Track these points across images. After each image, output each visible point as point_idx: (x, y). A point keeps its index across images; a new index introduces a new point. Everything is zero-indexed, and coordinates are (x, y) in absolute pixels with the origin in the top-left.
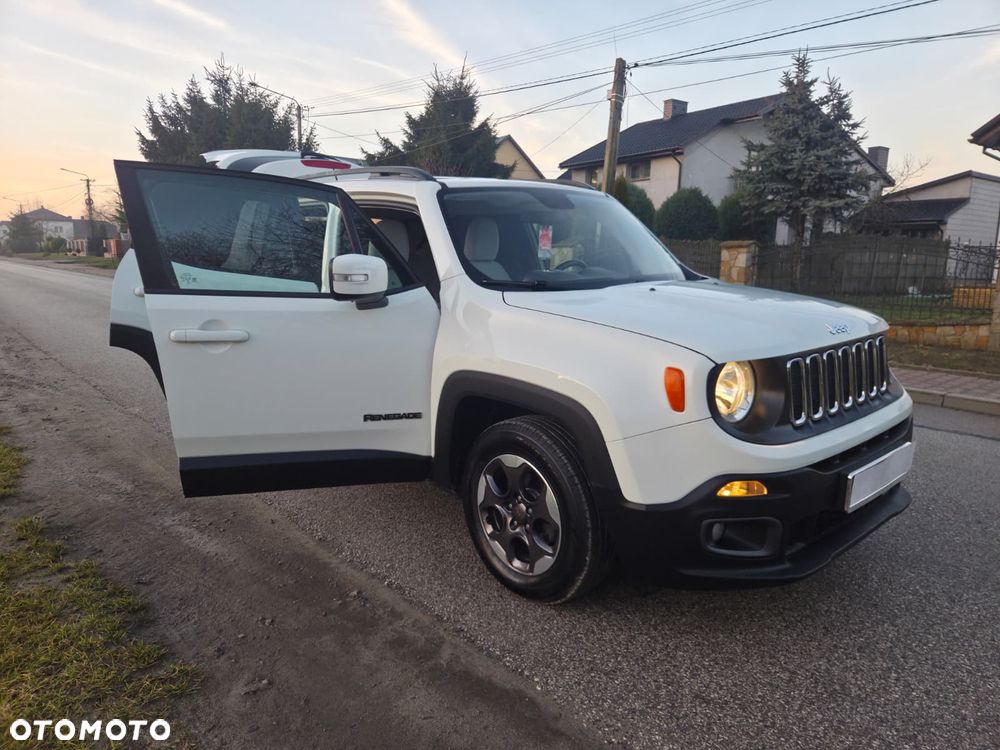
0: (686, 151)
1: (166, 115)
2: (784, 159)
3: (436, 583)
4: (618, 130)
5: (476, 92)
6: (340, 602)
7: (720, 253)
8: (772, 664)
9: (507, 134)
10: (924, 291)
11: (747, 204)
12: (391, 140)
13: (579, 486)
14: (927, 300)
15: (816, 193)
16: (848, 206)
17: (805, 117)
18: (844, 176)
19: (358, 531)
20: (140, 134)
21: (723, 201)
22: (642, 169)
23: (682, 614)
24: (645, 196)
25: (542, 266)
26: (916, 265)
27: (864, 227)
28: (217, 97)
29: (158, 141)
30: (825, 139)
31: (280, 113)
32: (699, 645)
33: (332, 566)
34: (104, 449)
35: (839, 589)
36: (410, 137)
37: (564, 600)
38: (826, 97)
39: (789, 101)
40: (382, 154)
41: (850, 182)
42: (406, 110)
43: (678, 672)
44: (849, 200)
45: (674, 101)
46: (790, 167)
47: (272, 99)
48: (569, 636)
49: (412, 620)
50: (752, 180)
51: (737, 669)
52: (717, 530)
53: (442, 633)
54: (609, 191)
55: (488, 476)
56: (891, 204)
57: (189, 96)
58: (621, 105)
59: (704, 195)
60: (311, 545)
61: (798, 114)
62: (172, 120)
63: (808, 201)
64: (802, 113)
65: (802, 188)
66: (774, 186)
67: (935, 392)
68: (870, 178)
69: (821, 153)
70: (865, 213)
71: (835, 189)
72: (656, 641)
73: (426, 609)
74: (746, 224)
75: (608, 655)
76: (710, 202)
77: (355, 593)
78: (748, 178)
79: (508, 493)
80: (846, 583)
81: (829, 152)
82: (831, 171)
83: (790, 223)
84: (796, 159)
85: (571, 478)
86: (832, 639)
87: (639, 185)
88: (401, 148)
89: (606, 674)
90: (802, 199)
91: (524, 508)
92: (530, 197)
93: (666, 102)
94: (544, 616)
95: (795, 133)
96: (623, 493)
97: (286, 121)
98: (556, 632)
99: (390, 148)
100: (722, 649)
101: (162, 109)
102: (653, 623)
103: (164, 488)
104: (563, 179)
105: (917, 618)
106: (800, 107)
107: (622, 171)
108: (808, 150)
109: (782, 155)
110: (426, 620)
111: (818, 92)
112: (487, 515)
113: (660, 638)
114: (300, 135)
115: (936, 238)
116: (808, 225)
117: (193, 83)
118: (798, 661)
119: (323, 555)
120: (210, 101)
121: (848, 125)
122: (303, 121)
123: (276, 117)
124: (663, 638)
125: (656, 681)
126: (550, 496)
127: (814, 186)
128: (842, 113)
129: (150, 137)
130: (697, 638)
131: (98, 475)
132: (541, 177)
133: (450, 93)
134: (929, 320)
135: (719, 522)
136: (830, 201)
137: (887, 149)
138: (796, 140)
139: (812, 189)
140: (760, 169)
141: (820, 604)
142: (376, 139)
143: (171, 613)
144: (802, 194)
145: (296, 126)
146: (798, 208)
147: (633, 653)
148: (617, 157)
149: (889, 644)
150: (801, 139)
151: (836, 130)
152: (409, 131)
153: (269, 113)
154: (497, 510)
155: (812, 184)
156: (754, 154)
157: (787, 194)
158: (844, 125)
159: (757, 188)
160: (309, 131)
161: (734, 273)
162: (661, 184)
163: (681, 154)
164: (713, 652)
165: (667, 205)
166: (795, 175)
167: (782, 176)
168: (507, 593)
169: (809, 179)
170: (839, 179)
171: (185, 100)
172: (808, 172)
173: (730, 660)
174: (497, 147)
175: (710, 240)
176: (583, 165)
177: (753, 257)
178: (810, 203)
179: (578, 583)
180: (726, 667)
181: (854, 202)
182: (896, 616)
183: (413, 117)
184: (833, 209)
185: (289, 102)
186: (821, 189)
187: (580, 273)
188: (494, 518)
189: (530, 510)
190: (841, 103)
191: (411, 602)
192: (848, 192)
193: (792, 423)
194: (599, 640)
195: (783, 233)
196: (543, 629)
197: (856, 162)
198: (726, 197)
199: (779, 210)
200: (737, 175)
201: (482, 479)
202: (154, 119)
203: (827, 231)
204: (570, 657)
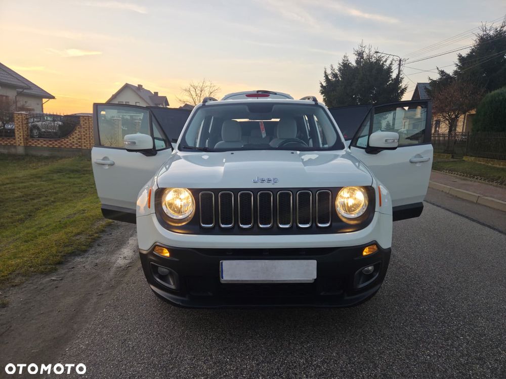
12: (445, 71)
20: (321, 83)
28: (358, 62)
29: (328, 86)
36: (460, 67)
47: (385, 58)
62: (335, 75)
88: (452, 74)
99: (445, 75)
101: (331, 71)
117: (345, 57)
120: (354, 64)
123: (385, 67)
152: (459, 64)
183: (463, 56)
202: (326, 76)
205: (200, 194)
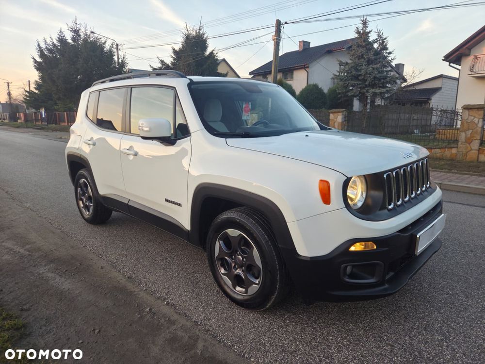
0: (310, 66)
1: (47, 48)
2: (357, 69)
3: (194, 301)
4: (278, 55)
5: (207, 37)
6: (139, 316)
7: (329, 116)
8: (380, 341)
9: (223, 58)
10: (422, 132)
11: (340, 91)
12: (165, 61)
13: (272, 247)
14: (423, 136)
15: (373, 86)
16: (388, 92)
17: (367, 49)
18: (385, 78)
19: (149, 271)
20: (33, 58)
21: (328, 90)
22: (289, 75)
23: (329, 313)
24: (292, 88)
25: (244, 124)
26: (418, 120)
27: (394, 102)
28: (73, 39)
29: (43, 61)
30: (376, 59)
31: (107, 47)
32: (340, 332)
33: (135, 293)
34: (8, 228)
35: (409, 294)
36: (174, 59)
37: (265, 309)
38: (376, 39)
39: (359, 41)
40: (160, 68)
41: (388, 80)
42: (173, 45)
43: (330, 349)
44: (388, 89)
45: (304, 41)
46: (360, 73)
47: (103, 40)
48: (269, 330)
49: (181, 325)
50: (342, 80)
51: (362, 346)
52: (349, 269)
53: (197, 332)
54: (275, 83)
55: (220, 241)
56: (407, 91)
57: (59, 38)
58: (279, 43)
59: (320, 87)
60: (124, 281)
61: (363, 47)
62: (50, 51)
63: (369, 89)
64: (365, 47)
65: (366, 83)
66: (353, 82)
68: (397, 78)
69: (375, 66)
70: (395, 95)
71: (381, 84)
72: (317, 331)
73: (188, 318)
74: (340, 101)
75: (291, 341)
76: (323, 91)
77: (148, 310)
78: (340, 79)
79: (232, 250)
80: (412, 289)
81: (378, 66)
82: (379, 75)
83: (360, 100)
84: (363, 69)
85: (267, 242)
86: (410, 324)
87: (289, 82)
88: (170, 65)
89: (291, 354)
90: (366, 88)
91: (241, 259)
92: (238, 87)
93: (300, 42)
94: (254, 318)
95: (362, 57)
96: (298, 251)
97: (110, 51)
98: (262, 328)
99: (164, 65)
100: (353, 333)
101: (45, 45)
102: (314, 319)
103: (41, 250)
104: (253, 78)
105: (451, 308)
106: (364, 44)
107: (279, 76)
108: (369, 65)
109: (356, 67)
110: (189, 324)
111: (372, 37)
112: (220, 262)
113: (318, 329)
114: (118, 59)
115: (427, 106)
116: (369, 101)
117: (61, 32)
118: (394, 339)
119: (130, 286)
120: (70, 41)
121: (387, 53)
122: (119, 51)
123: (105, 49)
124: (320, 328)
125: (319, 356)
126: (256, 252)
127: (371, 82)
128: (384, 47)
129: (39, 60)
130: (338, 327)
132: (239, 77)
133: (194, 37)
135: (351, 265)
136: (379, 89)
137: (403, 65)
138: (363, 60)
139: (370, 84)
140: (346, 74)
141: (400, 302)
142: (158, 61)
143: (41, 328)
144: (366, 86)
145: (116, 54)
146: (364, 93)
147: (305, 339)
148: (278, 69)
149: (439, 325)
150: (365, 59)
151: (381, 55)
152: (174, 56)
153: (101, 47)
154: (226, 259)
155: (371, 81)
156: (342, 67)
157: (359, 86)
158: (385, 53)
159: (344, 84)
160: (123, 57)
161: (336, 124)
162: (299, 80)
163: (308, 67)
164: (348, 335)
165: (302, 92)
166: (363, 77)
167: (356, 78)
168: (233, 305)
169: (369, 79)
170: (383, 79)
171: (57, 40)
172: (369, 76)
173: (357, 340)
174: (218, 64)
175: (324, 110)
176: (261, 73)
177: (345, 117)
178: (370, 91)
179: (273, 300)
180: (356, 344)
181: (390, 90)
182: (440, 308)
183: (176, 49)
184: (381, 93)
185: (112, 41)
186: (375, 84)
187: (266, 127)
188: (225, 264)
189: (244, 259)
190: (383, 42)
191: (180, 314)
192: (387, 85)
193: (387, 208)
194: (285, 331)
195: (357, 105)
196: (254, 327)
197: (391, 71)
198: (330, 88)
199: (355, 95)
200: (335, 77)
201: (217, 243)
202: (41, 51)
203: (378, 104)
204: (270, 344)
205: (385, 176)
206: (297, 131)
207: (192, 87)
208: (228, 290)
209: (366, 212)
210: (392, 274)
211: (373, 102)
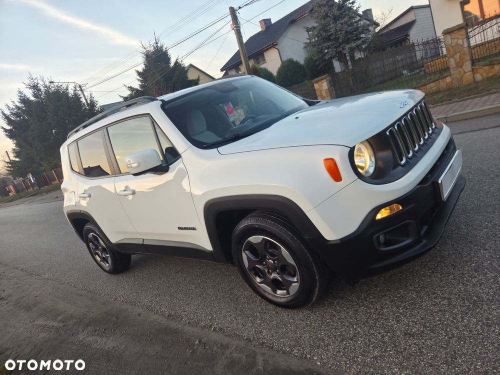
0: (278, 42)
1: (12, 113)
2: (326, 30)
3: (240, 318)
4: (243, 43)
5: (166, 48)
6: (191, 351)
7: (314, 86)
8: (436, 298)
9: (189, 64)
10: (411, 71)
11: (317, 58)
12: (132, 86)
13: (298, 241)
14: (415, 74)
15: (347, 41)
16: (364, 42)
18: (357, 29)
19: (187, 303)
21: (305, 61)
22: (261, 58)
23: (376, 286)
24: (267, 71)
25: (233, 125)
26: (402, 60)
27: (374, 50)
28: (35, 95)
30: (341, 14)
31: (71, 92)
32: (393, 301)
33: (180, 329)
34: (35, 305)
36: (142, 81)
37: (312, 303)
40: (131, 95)
41: (360, 31)
42: (136, 68)
43: (389, 322)
44: (363, 39)
45: (264, 20)
46: (330, 33)
47: (64, 86)
48: (322, 323)
49: (234, 347)
50: (315, 45)
51: (419, 308)
52: (382, 238)
53: (253, 349)
54: (249, 74)
55: (246, 252)
56: (382, 35)
57: (20, 99)
58: (240, 30)
59: (295, 61)
60: (164, 321)
63: (344, 46)
65: (340, 41)
66: (326, 45)
67: (441, 117)
68: (369, 25)
69: (343, 21)
70: (372, 43)
71: (354, 37)
72: (370, 308)
73: (239, 337)
74: (320, 67)
75: (348, 327)
76: (299, 63)
77: (197, 342)
78: (312, 45)
79: (260, 257)
80: (450, 235)
81: (346, 19)
82: (350, 28)
83: (339, 60)
84: (332, 28)
85: (292, 238)
86: (459, 270)
87: (263, 66)
88: (139, 88)
89: (351, 340)
90: (341, 46)
91: (272, 262)
92: (213, 91)
93: (260, 22)
94: (304, 316)
95: (327, 16)
96: (325, 237)
97: (76, 95)
98: (315, 324)
99: (134, 90)
100: (406, 299)
102: (363, 298)
103: (74, 317)
104: (225, 76)
107: (251, 63)
108: (336, 22)
109: (324, 28)
110: (242, 343)
112: (253, 272)
114: (86, 100)
115: (408, 44)
116: (348, 58)
118: (448, 291)
119: (173, 325)
120: (32, 98)
121: (350, 3)
122: (84, 92)
123: (70, 95)
124: (372, 304)
125: (379, 333)
126: (284, 251)
127: (345, 38)
129: (8, 127)
130: (389, 297)
131: (35, 323)
132: (213, 79)
133: (153, 53)
134: (421, 84)
135: (382, 234)
136: (354, 43)
137: (371, 10)
138: (329, 19)
139: (344, 40)
140: (316, 39)
141: (443, 252)
142: (126, 89)
144: (340, 44)
145: (82, 96)
146: (341, 52)
147: (360, 320)
148: (247, 56)
149: (489, 262)
150: (330, 17)
151: (345, 8)
152: (140, 79)
153: (65, 94)
154: (258, 268)
155: (343, 38)
156: (310, 33)
157: (333, 46)
158: (348, 4)
159: (319, 49)
160: (90, 96)
161: (324, 93)
162: (273, 62)
163: (277, 44)
164: (402, 302)
165: (279, 72)
166: (334, 36)
167: (328, 39)
168: (279, 309)
169: (341, 36)
170: (355, 31)
171: (20, 102)
172: (339, 33)
173: (412, 304)
174: (187, 72)
175: (306, 82)
176: (232, 66)
177: (330, 83)
178: (346, 47)
179: (317, 292)
180: (413, 309)
181: (366, 40)
182: (484, 244)
184: (357, 46)
185: (73, 85)
186: (348, 38)
187: (254, 122)
188: (258, 273)
189: (276, 262)
191: (230, 336)
192: (361, 36)
193: (400, 164)
194: (339, 319)
195: (337, 66)
196: (307, 325)
197: (360, 20)
198: (305, 58)
199: (333, 56)
200: (307, 46)
201: (243, 254)
203: (358, 57)
204: (328, 337)
205: (388, 133)
206: (286, 116)
207: (166, 107)
208: (270, 297)
209: (380, 176)
210: (425, 228)
211: (352, 57)
